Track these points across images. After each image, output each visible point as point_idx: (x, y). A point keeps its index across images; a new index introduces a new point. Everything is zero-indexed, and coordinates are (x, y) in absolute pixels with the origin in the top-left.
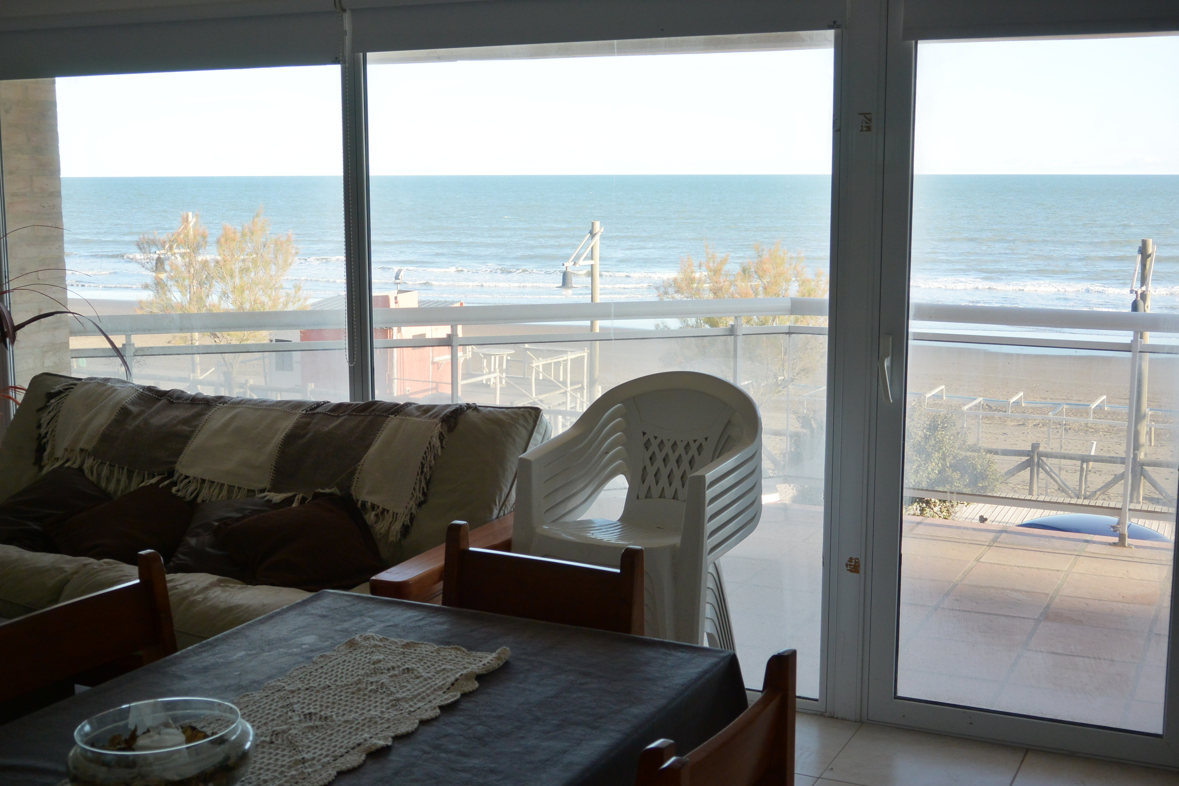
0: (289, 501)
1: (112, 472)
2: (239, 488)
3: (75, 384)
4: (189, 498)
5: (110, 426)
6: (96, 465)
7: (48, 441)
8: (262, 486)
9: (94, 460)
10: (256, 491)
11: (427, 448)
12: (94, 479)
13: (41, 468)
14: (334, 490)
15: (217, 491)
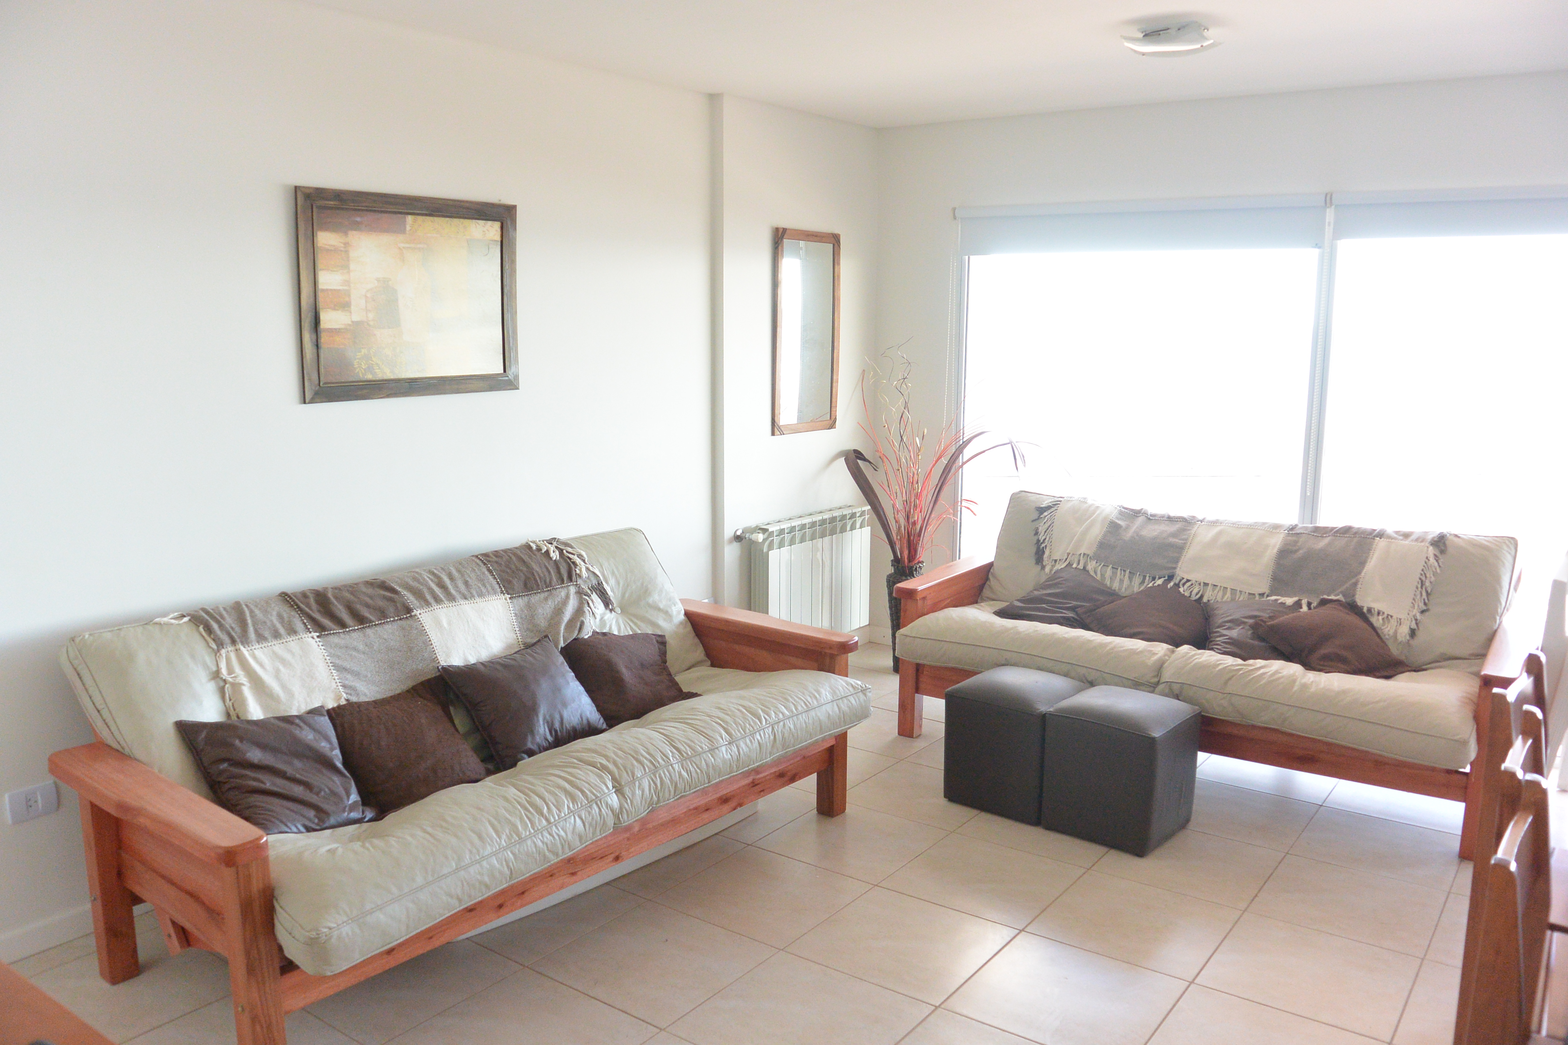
0: (1298, 604)
1: (1114, 574)
2: (1241, 592)
3: (1060, 501)
4: (1194, 598)
5: (1105, 536)
6: (1100, 567)
7: (1046, 546)
8: (1261, 591)
9: (1097, 563)
10: (1256, 595)
11: (1424, 566)
12: (1098, 577)
13: (1043, 567)
14: (1340, 597)
15: (1221, 593)
